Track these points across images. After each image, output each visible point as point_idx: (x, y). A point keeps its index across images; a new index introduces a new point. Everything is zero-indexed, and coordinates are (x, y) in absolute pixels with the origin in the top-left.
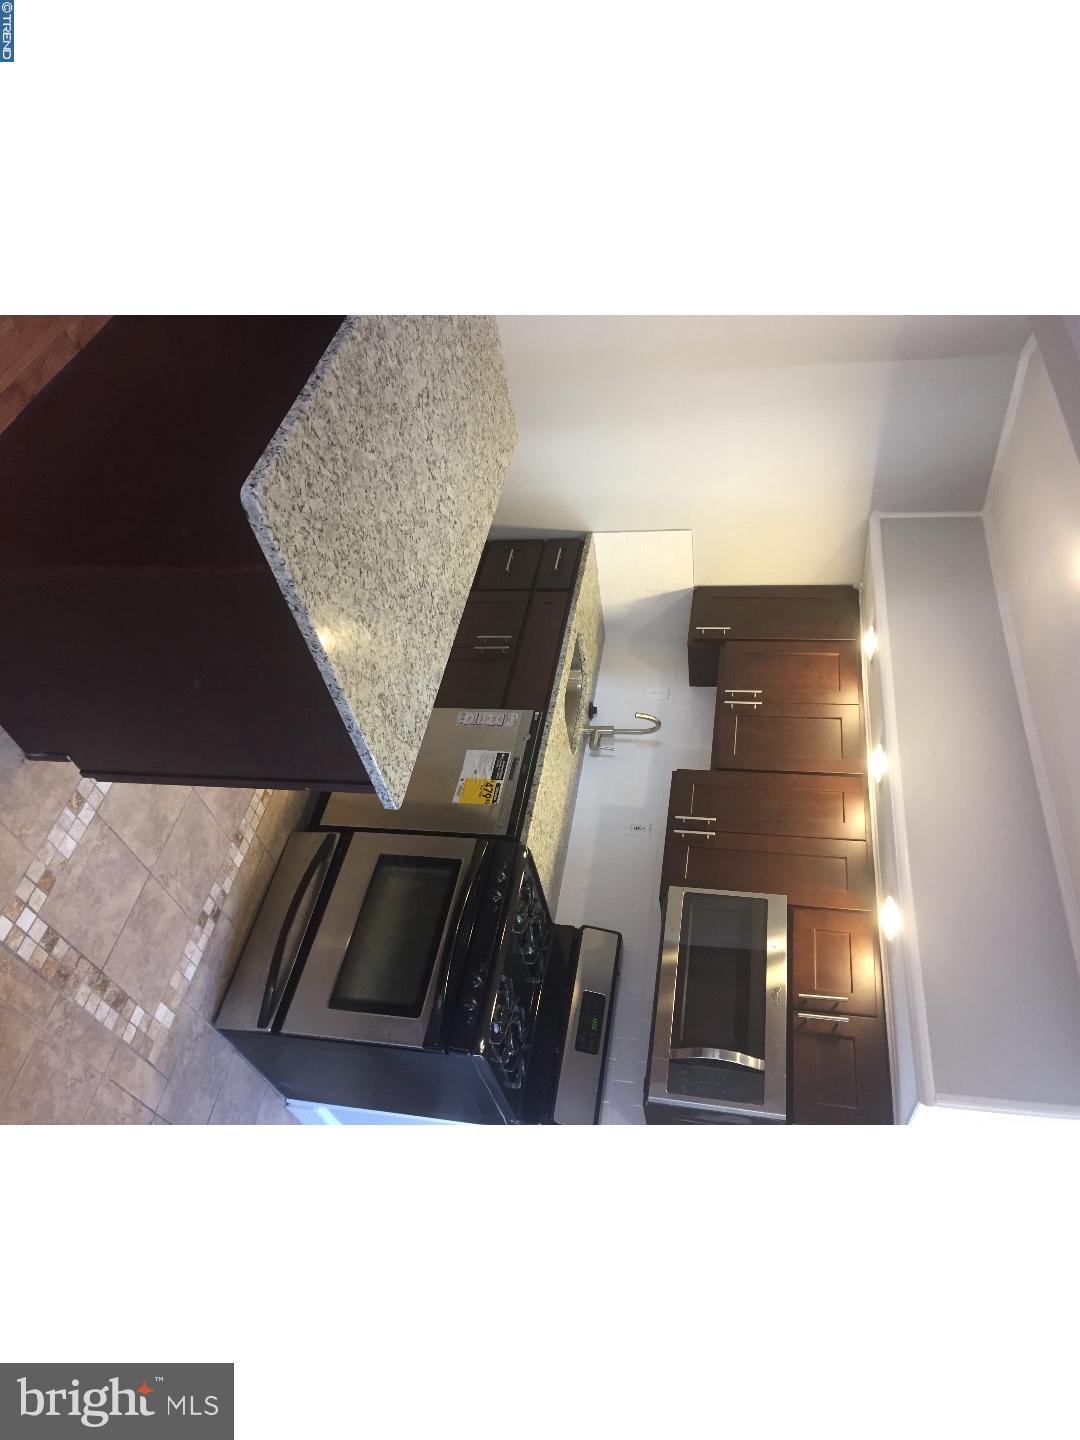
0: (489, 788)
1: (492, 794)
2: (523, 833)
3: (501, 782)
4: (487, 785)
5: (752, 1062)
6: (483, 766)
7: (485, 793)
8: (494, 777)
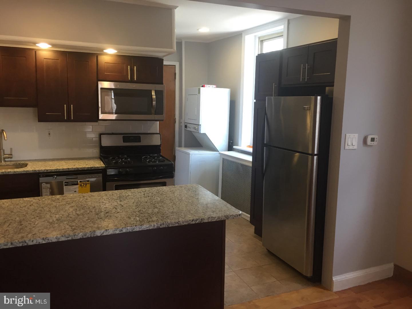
0: (82, 185)
1: (85, 183)
2: (100, 168)
3: (79, 181)
4: (81, 186)
5: (153, 93)
6: (72, 190)
7: (85, 185)
8: (77, 184)
